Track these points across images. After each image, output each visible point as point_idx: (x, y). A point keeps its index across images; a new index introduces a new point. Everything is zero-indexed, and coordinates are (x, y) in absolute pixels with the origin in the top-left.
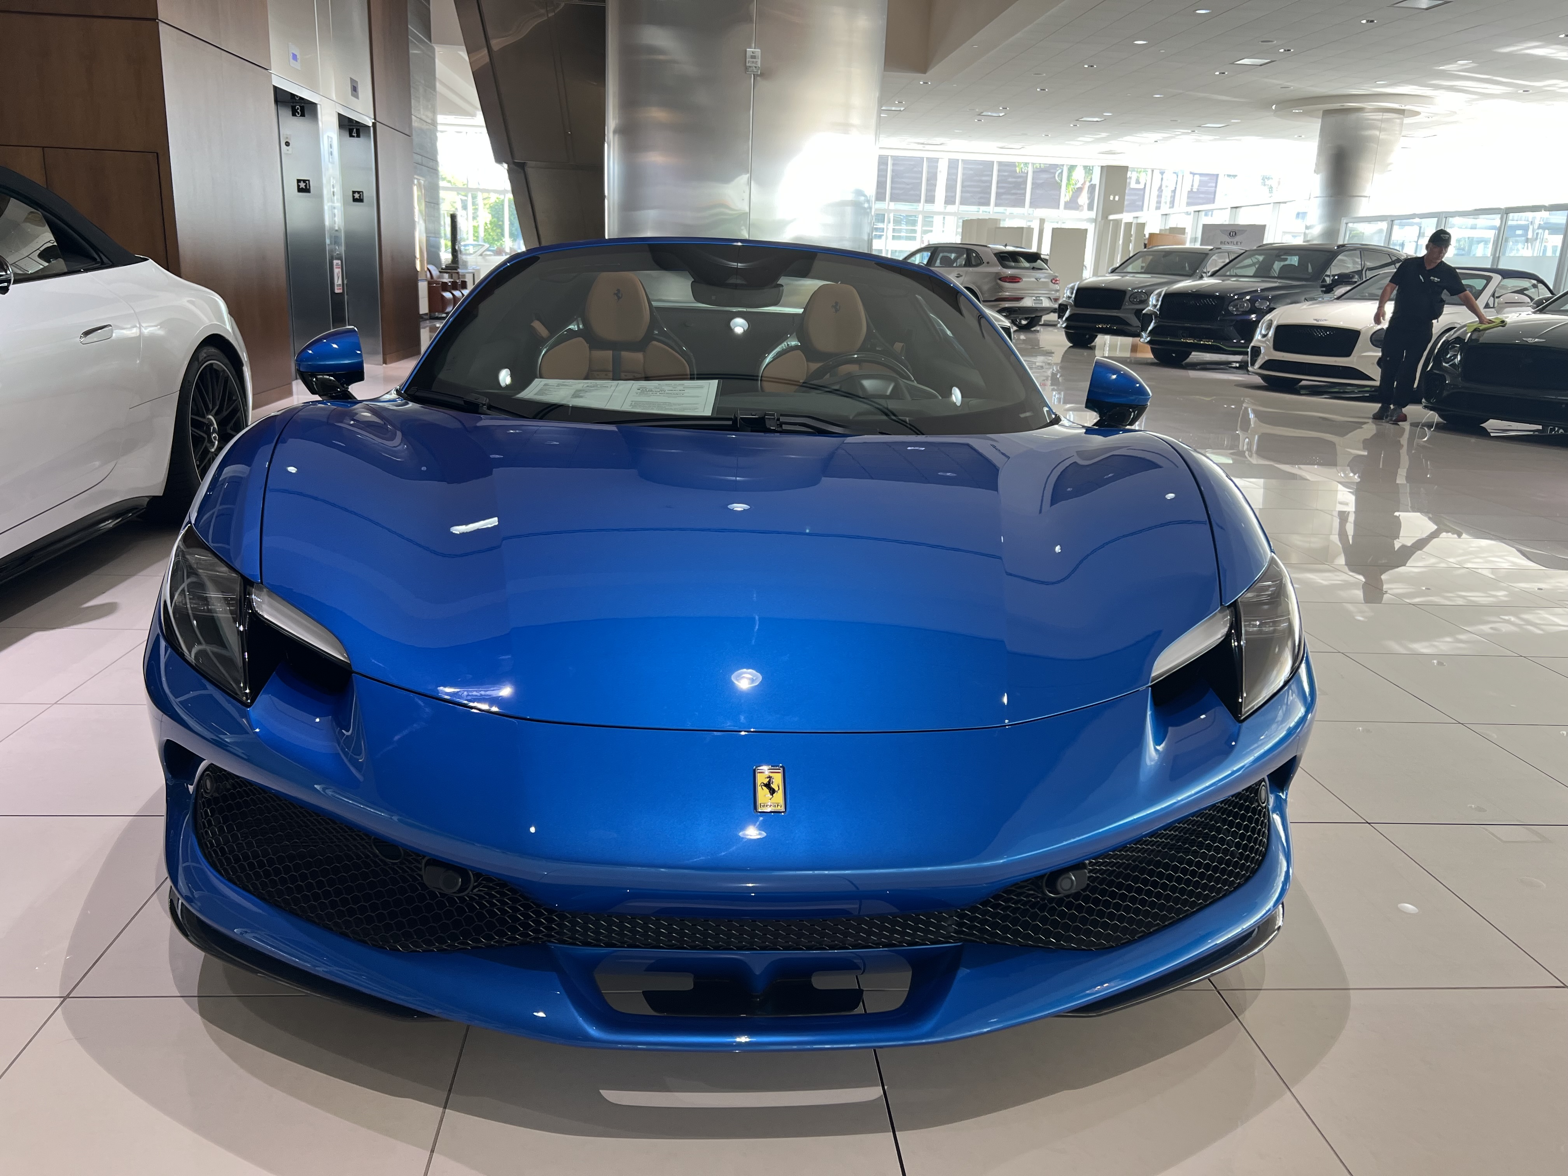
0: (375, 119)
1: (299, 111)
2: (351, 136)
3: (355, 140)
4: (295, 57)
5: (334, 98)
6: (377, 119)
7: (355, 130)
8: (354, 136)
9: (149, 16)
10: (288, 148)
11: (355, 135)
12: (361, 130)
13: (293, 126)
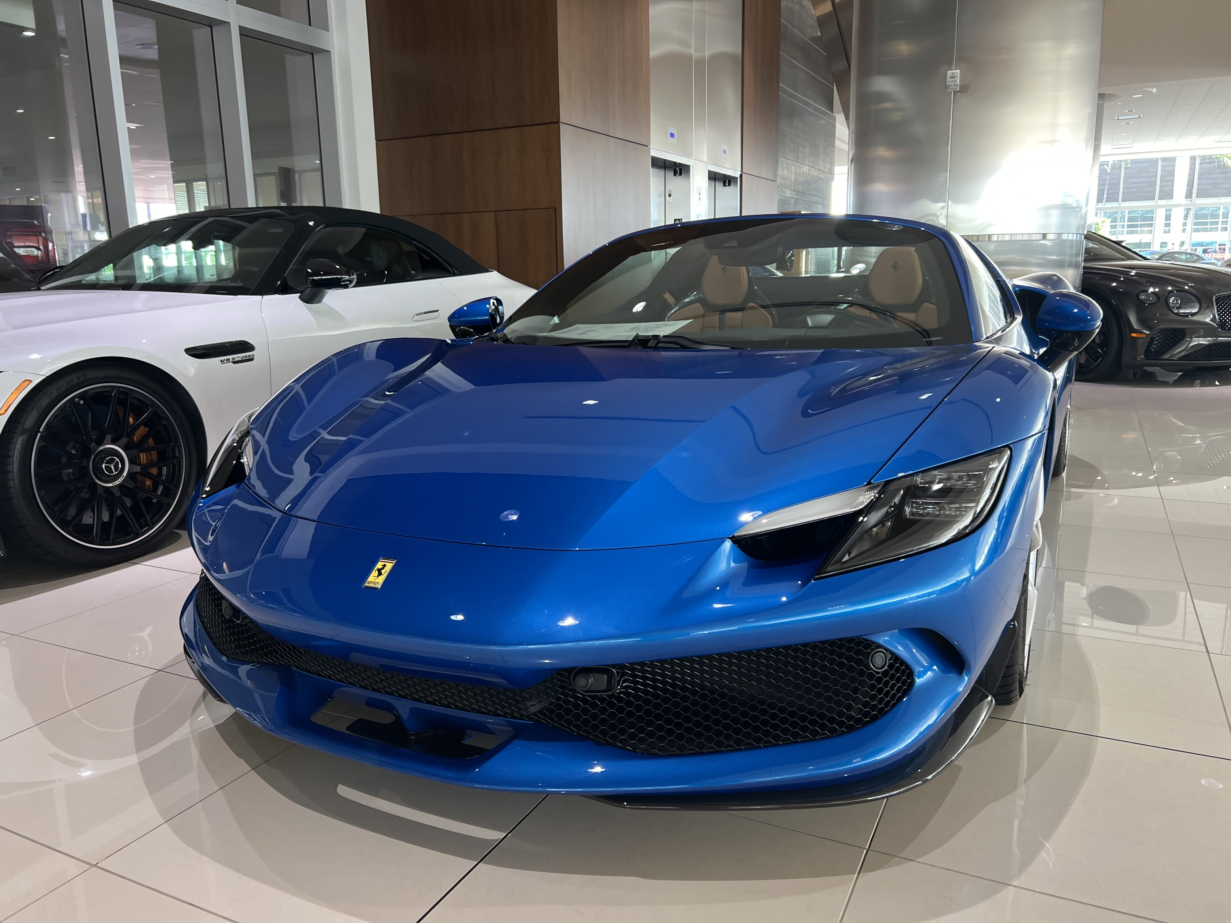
0: (742, 172)
1: (678, 172)
2: (724, 185)
3: (727, 188)
4: (672, 135)
5: (706, 160)
6: (743, 172)
7: (727, 181)
8: (726, 186)
9: (555, 121)
10: (670, 198)
11: (727, 184)
12: (731, 181)
13: (675, 183)
